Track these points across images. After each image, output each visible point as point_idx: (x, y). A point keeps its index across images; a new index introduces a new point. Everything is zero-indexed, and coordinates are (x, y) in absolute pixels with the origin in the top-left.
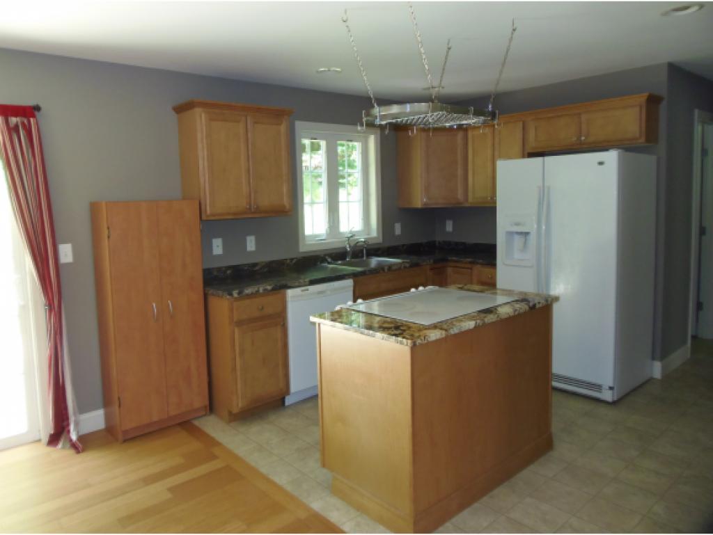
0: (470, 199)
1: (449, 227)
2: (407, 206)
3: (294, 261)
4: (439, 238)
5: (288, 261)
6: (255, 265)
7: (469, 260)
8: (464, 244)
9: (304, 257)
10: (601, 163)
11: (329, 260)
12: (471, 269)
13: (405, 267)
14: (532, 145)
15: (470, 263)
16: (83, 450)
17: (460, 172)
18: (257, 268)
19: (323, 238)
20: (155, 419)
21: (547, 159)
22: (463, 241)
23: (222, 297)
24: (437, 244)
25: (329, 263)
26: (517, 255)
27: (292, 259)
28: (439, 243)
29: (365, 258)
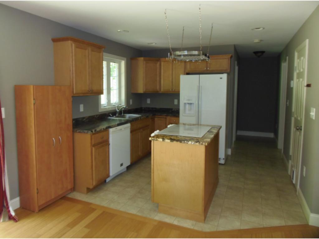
0: (162, 90)
1: (149, 101)
2: (136, 92)
3: (98, 116)
4: (144, 106)
5: (96, 116)
6: (84, 118)
7: (166, 114)
8: (155, 108)
9: (101, 115)
10: (221, 78)
11: (111, 115)
12: (166, 118)
13: (145, 118)
14: (188, 69)
15: (166, 116)
16: (19, 220)
17: (158, 79)
18: (85, 119)
19: (105, 106)
20: (53, 197)
21: (201, 75)
22: (155, 107)
23: (87, 133)
24: (143, 109)
25: (111, 117)
26: (187, 112)
27: (97, 115)
28: (144, 108)
29: (122, 115)
